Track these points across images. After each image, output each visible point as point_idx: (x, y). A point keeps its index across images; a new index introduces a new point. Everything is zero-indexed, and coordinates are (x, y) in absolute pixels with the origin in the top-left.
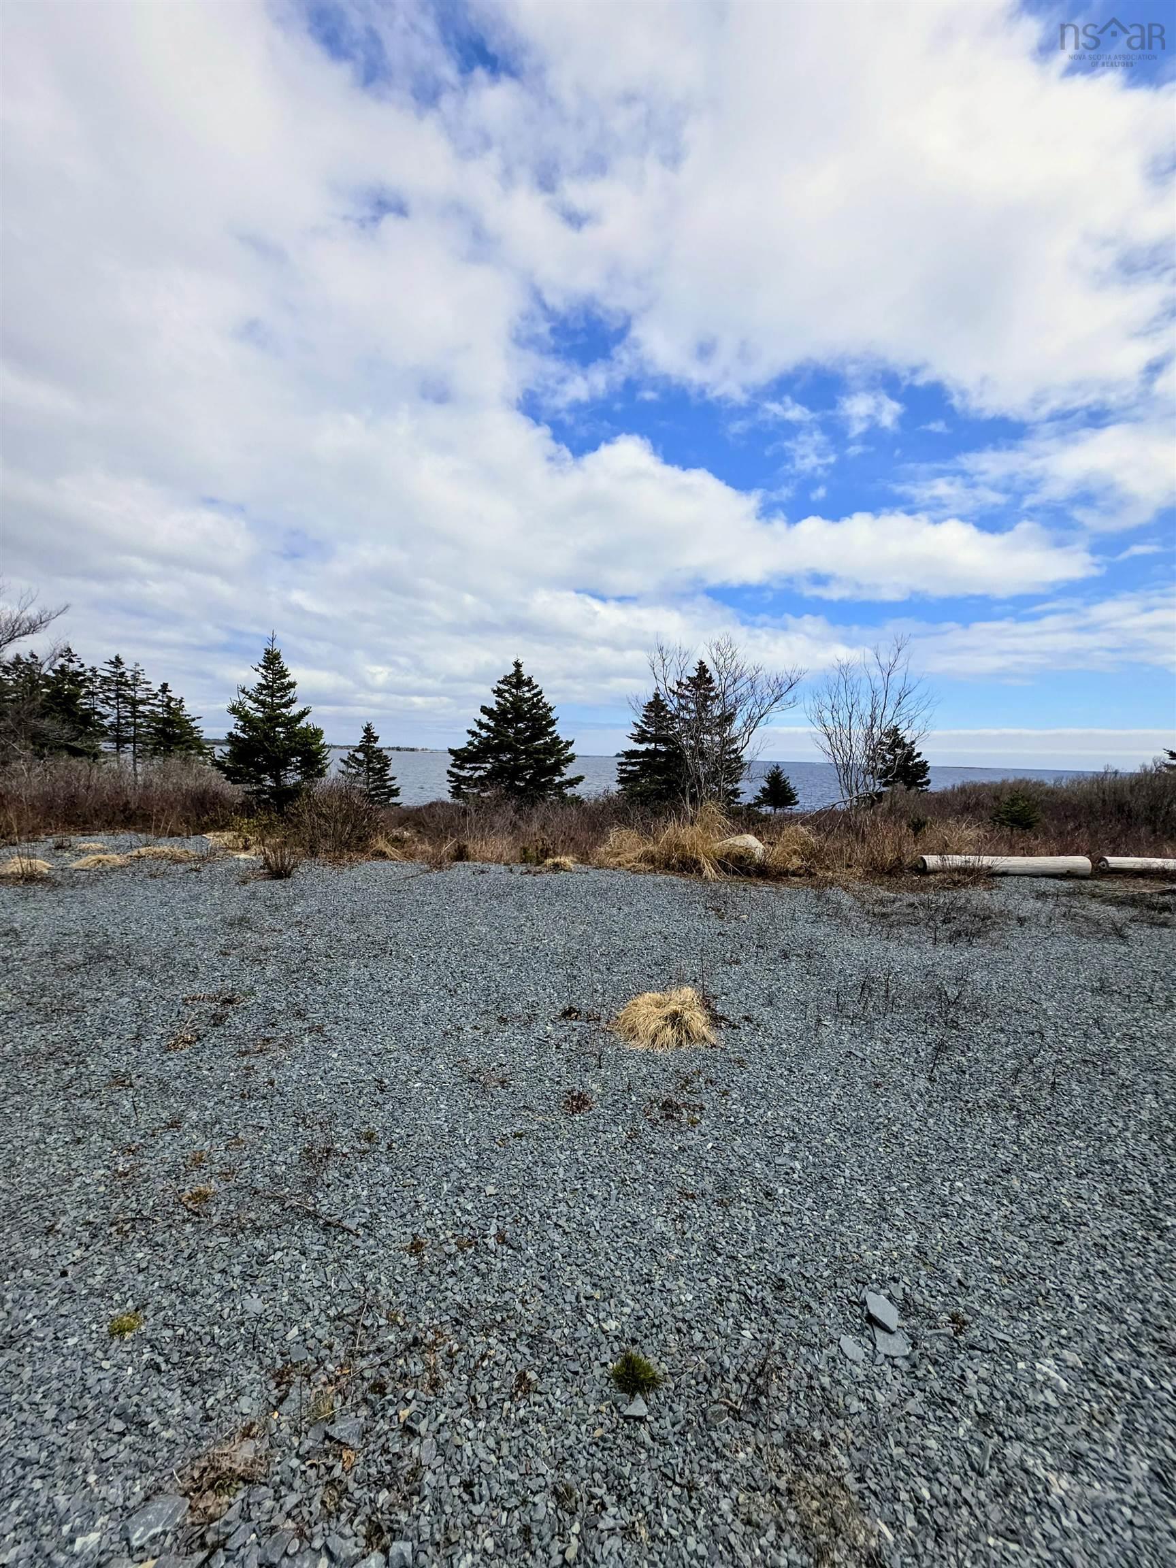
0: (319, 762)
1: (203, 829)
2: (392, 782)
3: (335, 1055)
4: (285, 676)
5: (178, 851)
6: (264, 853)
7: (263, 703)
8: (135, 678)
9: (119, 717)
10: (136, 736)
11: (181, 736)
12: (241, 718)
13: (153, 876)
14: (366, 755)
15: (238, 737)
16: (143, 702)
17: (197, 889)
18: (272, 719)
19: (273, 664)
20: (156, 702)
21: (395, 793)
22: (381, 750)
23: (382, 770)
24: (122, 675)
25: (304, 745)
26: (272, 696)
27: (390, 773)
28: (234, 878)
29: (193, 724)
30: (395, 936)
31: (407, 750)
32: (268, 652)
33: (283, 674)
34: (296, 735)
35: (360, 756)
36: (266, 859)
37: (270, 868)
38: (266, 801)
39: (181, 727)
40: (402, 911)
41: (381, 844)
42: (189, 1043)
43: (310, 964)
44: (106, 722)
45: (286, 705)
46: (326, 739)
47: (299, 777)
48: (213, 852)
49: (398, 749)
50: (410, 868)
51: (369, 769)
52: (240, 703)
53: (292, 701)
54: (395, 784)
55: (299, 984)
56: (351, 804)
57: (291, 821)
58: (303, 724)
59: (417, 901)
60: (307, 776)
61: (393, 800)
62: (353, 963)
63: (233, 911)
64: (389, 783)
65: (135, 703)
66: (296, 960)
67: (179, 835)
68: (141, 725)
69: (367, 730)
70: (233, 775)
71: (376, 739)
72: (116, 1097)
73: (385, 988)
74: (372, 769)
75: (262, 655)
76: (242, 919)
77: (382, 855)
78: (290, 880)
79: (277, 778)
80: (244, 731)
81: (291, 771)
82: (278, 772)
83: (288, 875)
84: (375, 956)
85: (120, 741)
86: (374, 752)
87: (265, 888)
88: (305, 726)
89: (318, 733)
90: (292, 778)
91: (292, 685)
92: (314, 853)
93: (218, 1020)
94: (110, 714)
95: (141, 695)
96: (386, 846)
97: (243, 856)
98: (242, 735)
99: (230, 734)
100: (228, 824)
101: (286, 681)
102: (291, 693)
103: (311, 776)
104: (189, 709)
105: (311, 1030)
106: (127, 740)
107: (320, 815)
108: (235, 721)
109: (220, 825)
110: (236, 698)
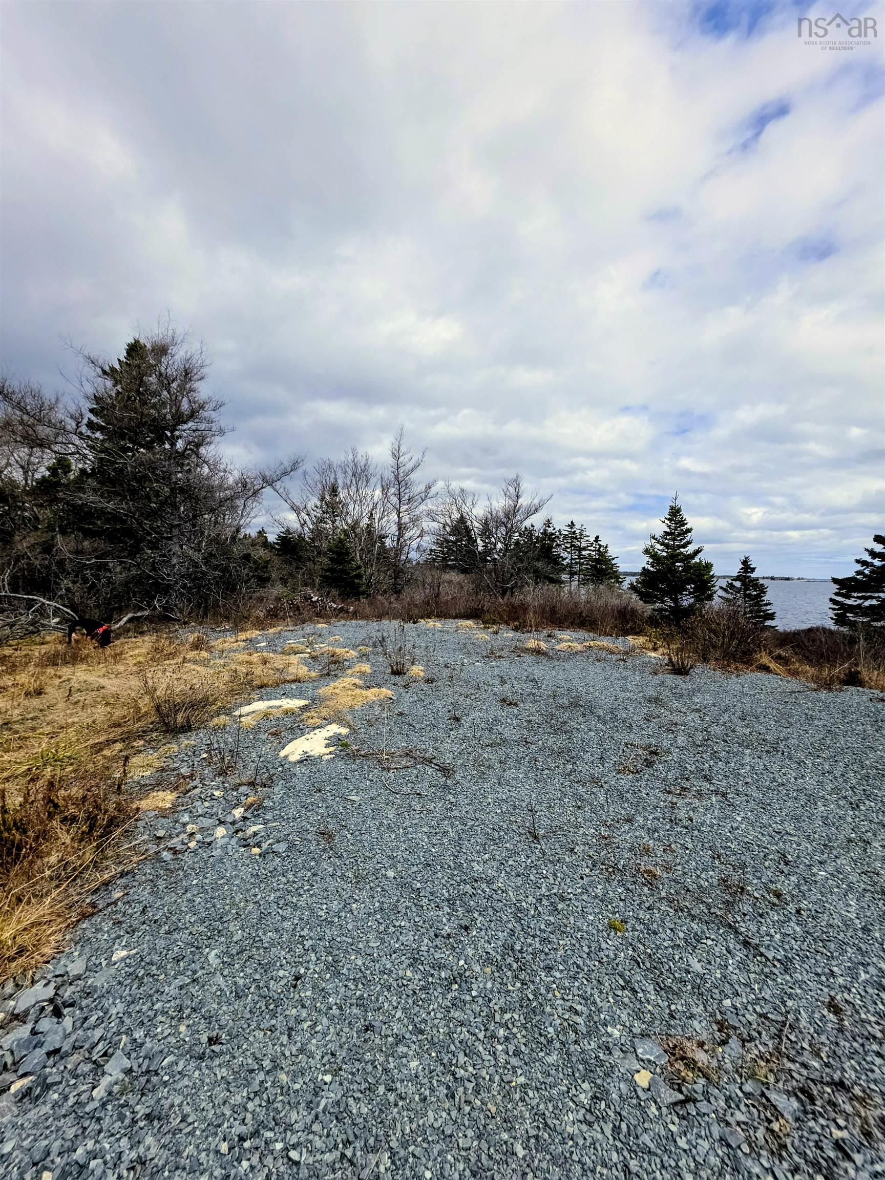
0: (709, 589)
1: (626, 633)
2: (768, 607)
3: (739, 819)
4: (684, 524)
5: (611, 646)
6: (669, 655)
7: (667, 546)
8: (581, 534)
9: (572, 559)
10: (581, 570)
11: (606, 569)
12: (652, 557)
13: (599, 660)
14: (743, 583)
15: (649, 570)
16: (585, 549)
17: (625, 673)
18: (674, 557)
19: (676, 516)
20: (592, 548)
21: (771, 616)
22: (757, 579)
23: (758, 596)
24: (574, 533)
25: (697, 576)
26: (674, 540)
27: (766, 598)
28: (648, 670)
29: (613, 562)
30: (786, 739)
31: (782, 579)
32: (672, 508)
33: (682, 523)
34: (691, 568)
35: (738, 584)
36: (670, 659)
37: (673, 665)
38: (667, 617)
39: (607, 564)
40: (790, 720)
41: (765, 660)
42: (633, 772)
43: (709, 742)
44: (565, 563)
45: (684, 546)
46: (715, 571)
47: (692, 600)
48: (633, 649)
49: (773, 578)
50: (794, 684)
51: (746, 596)
52: (652, 547)
53: (689, 543)
54: (771, 609)
55: (704, 756)
56: (737, 624)
57: (686, 633)
58: (697, 560)
59: (806, 714)
60: (698, 599)
61: (768, 623)
62: (748, 752)
63: (651, 692)
64: (764, 608)
65: (580, 549)
66: (699, 737)
67: (611, 636)
68: (583, 564)
69: (745, 562)
70: (645, 597)
71: (753, 570)
72: (595, 790)
73: (780, 780)
74: (749, 596)
75: (668, 510)
76: (657, 699)
77: (766, 669)
78: (688, 677)
79: (675, 600)
80: (653, 567)
81: (686, 595)
82: (676, 596)
83: (686, 673)
84: (768, 752)
85: (572, 574)
86: (751, 581)
87: (670, 679)
88: (698, 561)
89: (709, 566)
90: (687, 601)
91: (689, 531)
92: (705, 660)
93: (649, 764)
94: (567, 557)
95: (584, 544)
96: (770, 662)
97: (653, 654)
98: (652, 569)
99: (644, 568)
100: (641, 631)
101: (684, 528)
102: (689, 537)
103: (702, 600)
104: (612, 552)
105: (716, 792)
106: (575, 573)
107: (711, 630)
108: (647, 559)
109: (637, 632)
110: (649, 543)
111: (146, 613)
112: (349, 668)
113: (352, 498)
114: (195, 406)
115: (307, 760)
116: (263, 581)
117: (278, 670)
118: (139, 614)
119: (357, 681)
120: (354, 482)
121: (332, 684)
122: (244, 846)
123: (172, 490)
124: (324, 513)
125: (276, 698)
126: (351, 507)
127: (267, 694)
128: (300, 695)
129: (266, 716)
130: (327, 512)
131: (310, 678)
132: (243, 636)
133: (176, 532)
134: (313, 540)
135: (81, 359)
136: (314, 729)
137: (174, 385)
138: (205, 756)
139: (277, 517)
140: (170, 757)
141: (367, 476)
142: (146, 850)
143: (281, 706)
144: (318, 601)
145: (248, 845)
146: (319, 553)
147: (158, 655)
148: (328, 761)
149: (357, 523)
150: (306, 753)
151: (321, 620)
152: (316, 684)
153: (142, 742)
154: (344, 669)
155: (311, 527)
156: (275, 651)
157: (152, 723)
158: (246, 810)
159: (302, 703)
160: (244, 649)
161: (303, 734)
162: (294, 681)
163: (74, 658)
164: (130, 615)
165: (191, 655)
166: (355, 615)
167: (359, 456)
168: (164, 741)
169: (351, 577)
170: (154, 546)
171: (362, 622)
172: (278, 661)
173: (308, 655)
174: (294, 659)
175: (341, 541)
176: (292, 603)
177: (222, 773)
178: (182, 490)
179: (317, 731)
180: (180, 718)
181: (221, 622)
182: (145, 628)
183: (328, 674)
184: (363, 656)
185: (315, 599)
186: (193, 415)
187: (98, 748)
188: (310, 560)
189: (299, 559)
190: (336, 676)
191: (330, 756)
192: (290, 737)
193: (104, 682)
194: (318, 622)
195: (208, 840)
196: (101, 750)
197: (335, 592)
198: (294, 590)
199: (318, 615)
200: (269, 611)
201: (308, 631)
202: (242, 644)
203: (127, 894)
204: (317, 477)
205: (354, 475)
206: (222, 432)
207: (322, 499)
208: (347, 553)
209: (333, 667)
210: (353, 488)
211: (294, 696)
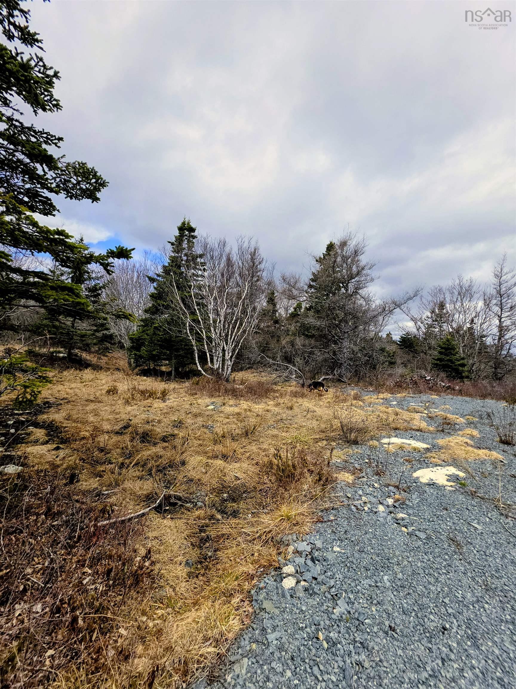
111: (330, 377)
112: (459, 430)
113: (457, 310)
114: (360, 269)
115: (432, 484)
116: (392, 364)
117: (406, 421)
118: (327, 377)
119: (469, 441)
120: (459, 299)
121: (447, 439)
122: (397, 524)
123: (345, 314)
124: (433, 321)
125: (406, 438)
126: (456, 316)
127: (400, 434)
128: (423, 440)
129: (401, 448)
130: (436, 321)
131: (429, 430)
132: (381, 396)
133: (346, 335)
134: (425, 339)
135: (311, 258)
136: (436, 466)
137: (349, 260)
138: (367, 461)
139: (401, 325)
140: (349, 456)
141: (470, 294)
142: (343, 501)
143: (410, 444)
144: (430, 380)
145: (399, 524)
146: (430, 348)
147: (337, 400)
148: (451, 492)
149: (460, 328)
150: (432, 480)
151: (433, 393)
152: (434, 436)
153: (335, 444)
154: (455, 430)
155: (424, 330)
156: (403, 409)
157: (339, 435)
158: (395, 502)
159: (425, 446)
160: (382, 404)
161: (428, 467)
162: (418, 430)
163: (303, 396)
164: (323, 377)
165: (354, 402)
166: (461, 392)
167: (464, 280)
168: (345, 446)
169: (456, 365)
170: (335, 343)
171: (468, 399)
172: (406, 415)
173: (426, 415)
174: (417, 416)
175: (448, 340)
176: (412, 380)
177: (378, 474)
178: (350, 314)
179: (439, 468)
180: (353, 436)
181: (368, 386)
182: (330, 385)
183: (443, 431)
184: (470, 424)
185: (428, 378)
186: (358, 273)
187: (317, 441)
188: (423, 352)
189: (416, 352)
190: (449, 433)
191: (451, 488)
192: (419, 466)
193: (316, 409)
194: (432, 395)
195: (375, 510)
196: (317, 442)
197: (443, 375)
198: (412, 371)
199: (430, 389)
200: (396, 383)
201: (424, 399)
202: (381, 401)
203: (336, 519)
204: (430, 298)
205: (459, 294)
206: (372, 280)
207: (433, 312)
208: (454, 349)
209: (445, 426)
210: (459, 304)
211: (418, 440)
